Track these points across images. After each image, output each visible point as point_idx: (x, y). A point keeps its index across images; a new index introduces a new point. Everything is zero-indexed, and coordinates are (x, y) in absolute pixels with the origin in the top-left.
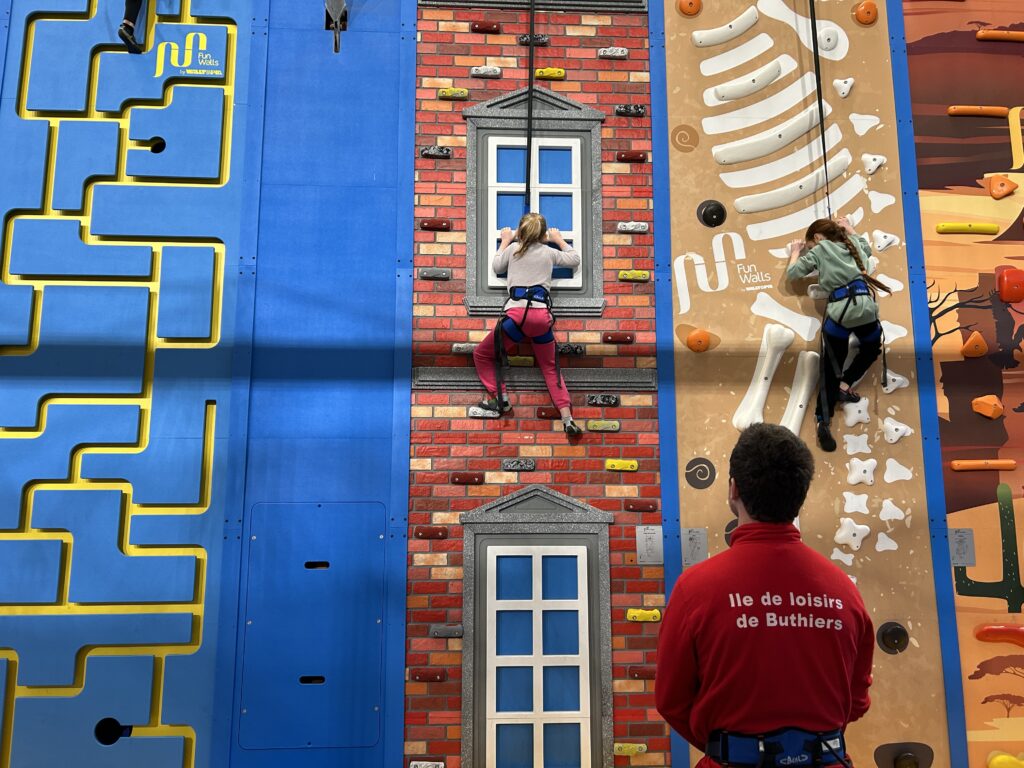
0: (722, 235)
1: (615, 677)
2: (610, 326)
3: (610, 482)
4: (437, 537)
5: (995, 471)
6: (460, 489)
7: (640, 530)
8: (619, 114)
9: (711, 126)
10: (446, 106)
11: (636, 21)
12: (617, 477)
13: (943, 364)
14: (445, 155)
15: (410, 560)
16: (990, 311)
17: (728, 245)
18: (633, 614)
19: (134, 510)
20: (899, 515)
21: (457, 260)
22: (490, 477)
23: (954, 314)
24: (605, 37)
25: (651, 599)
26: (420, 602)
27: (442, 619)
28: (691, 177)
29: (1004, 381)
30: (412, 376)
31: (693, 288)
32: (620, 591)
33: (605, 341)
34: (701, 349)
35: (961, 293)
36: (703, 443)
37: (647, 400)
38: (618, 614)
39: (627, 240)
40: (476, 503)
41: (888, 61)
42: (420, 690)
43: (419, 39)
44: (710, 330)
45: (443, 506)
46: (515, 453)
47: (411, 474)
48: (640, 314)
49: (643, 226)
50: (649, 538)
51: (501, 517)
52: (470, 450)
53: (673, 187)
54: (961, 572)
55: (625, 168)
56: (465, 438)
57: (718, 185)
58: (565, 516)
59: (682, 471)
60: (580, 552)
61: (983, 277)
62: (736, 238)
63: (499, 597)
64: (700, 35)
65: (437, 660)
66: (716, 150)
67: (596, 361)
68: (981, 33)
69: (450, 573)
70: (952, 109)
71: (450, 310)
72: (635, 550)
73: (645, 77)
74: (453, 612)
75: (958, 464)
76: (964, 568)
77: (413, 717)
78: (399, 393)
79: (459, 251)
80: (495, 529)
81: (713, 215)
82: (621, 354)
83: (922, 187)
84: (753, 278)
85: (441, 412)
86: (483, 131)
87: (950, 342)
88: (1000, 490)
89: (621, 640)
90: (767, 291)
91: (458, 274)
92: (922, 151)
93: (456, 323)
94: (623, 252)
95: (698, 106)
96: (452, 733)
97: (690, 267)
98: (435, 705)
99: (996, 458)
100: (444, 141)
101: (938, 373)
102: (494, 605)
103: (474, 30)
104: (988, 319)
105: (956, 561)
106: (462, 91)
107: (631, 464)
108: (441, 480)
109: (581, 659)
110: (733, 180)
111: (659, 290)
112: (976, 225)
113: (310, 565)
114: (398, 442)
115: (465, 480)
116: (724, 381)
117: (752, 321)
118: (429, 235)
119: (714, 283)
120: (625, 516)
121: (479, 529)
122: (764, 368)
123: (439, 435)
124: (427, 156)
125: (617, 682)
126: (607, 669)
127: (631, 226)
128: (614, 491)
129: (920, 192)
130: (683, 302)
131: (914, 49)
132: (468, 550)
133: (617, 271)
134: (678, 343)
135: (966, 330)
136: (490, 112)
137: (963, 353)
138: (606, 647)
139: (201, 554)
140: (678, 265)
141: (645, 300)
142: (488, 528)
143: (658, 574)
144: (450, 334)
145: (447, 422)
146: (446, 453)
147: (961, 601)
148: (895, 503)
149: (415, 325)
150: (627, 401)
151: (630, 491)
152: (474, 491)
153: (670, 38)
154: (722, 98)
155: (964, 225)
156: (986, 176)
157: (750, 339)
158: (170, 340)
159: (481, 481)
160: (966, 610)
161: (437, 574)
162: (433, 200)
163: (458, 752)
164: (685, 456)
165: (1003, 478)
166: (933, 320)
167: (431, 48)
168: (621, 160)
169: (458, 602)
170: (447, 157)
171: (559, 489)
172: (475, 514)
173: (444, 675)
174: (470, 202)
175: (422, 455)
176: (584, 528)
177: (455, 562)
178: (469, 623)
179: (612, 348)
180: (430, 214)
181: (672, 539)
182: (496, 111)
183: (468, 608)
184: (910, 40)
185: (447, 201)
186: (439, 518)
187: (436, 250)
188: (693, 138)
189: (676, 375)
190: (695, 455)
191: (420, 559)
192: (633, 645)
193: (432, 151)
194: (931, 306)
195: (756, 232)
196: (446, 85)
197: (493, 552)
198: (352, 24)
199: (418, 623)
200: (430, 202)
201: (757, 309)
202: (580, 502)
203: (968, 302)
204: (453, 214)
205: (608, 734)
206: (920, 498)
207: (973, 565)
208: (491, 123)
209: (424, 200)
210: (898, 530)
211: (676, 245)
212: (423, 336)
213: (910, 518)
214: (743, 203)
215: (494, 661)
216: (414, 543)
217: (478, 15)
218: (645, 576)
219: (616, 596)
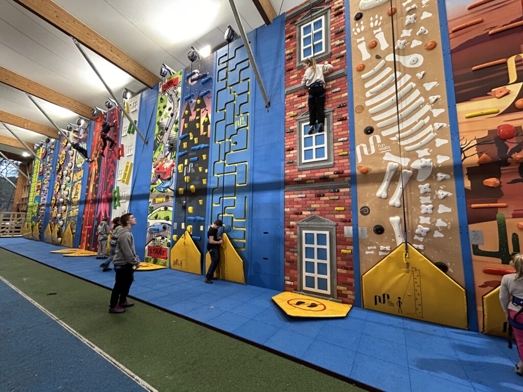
0: (372, 137)
1: (337, 268)
2: (336, 169)
3: (337, 214)
4: (291, 228)
6: (296, 216)
7: (345, 227)
8: (338, 107)
10: (292, 118)
11: (344, 78)
12: (339, 212)
14: (292, 131)
15: (285, 233)
16: (494, 144)
17: (375, 139)
18: (343, 251)
19: (235, 220)
20: (445, 225)
21: (295, 157)
22: (304, 213)
23: (475, 148)
24: (334, 86)
25: (348, 247)
26: (287, 243)
27: (293, 248)
28: (362, 121)
29: (502, 172)
30: (285, 188)
31: (363, 154)
32: (340, 244)
33: (335, 174)
34: (365, 173)
35: (478, 140)
36: (366, 202)
37: (348, 190)
38: (338, 251)
39: (341, 144)
41: (442, 59)
42: (287, 264)
44: (368, 167)
46: (310, 207)
47: (285, 212)
48: (345, 164)
49: (346, 139)
50: (348, 230)
51: (306, 223)
52: (298, 206)
53: (355, 125)
54: (475, 247)
55: (340, 123)
56: (298, 203)
57: (371, 121)
58: (323, 223)
59: (359, 210)
60: (327, 233)
63: (306, 243)
64: (363, 76)
65: (292, 257)
66: (370, 110)
67: (332, 180)
69: (294, 237)
70: (474, 68)
71: (293, 170)
72: (344, 233)
73: (346, 94)
74: (295, 246)
76: (477, 246)
77: (286, 271)
78: (282, 192)
79: (295, 155)
80: (305, 226)
81: (369, 131)
82: (340, 177)
83: (458, 102)
84: (384, 148)
85: (292, 196)
88: (498, 216)
89: (339, 258)
90: (389, 152)
91: (295, 161)
93: (295, 173)
94: (340, 148)
96: (295, 276)
97: (361, 148)
98: (291, 269)
99: (496, 203)
100: (291, 128)
101: (465, 172)
102: (305, 245)
103: (298, 97)
105: (473, 242)
106: (296, 114)
107: (343, 208)
108: (291, 214)
109: (328, 262)
110: (375, 118)
113: (265, 233)
114: (282, 205)
115: (297, 214)
116: (373, 182)
117: (383, 162)
118: (289, 152)
119: (370, 152)
120: (340, 224)
121: (301, 226)
122: (387, 177)
125: (338, 270)
126: (335, 265)
127: (341, 139)
128: (337, 216)
129: (457, 104)
130: (359, 159)
131: (452, 52)
132: (298, 231)
133: (338, 153)
134: (357, 171)
136: (302, 117)
138: (335, 259)
139: (245, 229)
140: (358, 148)
141: (347, 160)
142: (303, 226)
143: (351, 240)
148: (442, 220)
150: (341, 190)
151: (342, 216)
152: (300, 216)
153: (354, 80)
155: (479, 113)
156: (493, 90)
157: (383, 168)
159: (301, 214)
161: (291, 237)
162: (289, 143)
163: (296, 281)
164: (360, 206)
165: (500, 211)
166: (463, 152)
167: (289, 105)
168: (339, 121)
169: (296, 244)
170: (292, 132)
171: (322, 216)
172: (300, 222)
173: (293, 262)
174: (298, 142)
176: (328, 227)
177: (295, 234)
178: (299, 249)
179: (337, 175)
180: (288, 147)
182: (304, 116)
183: (299, 246)
185: (292, 143)
186: (292, 223)
187: (290, 156)
188: (362, 108)
189: (357, 181)
190: (363, 205)
191: (287, 233)
192: (343, 260)
193: (288, 131)
194: (462, 147)
195: (384, 133)
196: (292, 113)
197: (304, 232)
198: (271, 104)
199: (287, 248)
200: (288, 144)
201: (385, 158)
202: (327, 219)
204: (294, 146)
205: (335, 283)
208: (303, 120)
211: (357, 142)
212: (287, 178)
213: (450, 226)
214: (379, 125)
215: (305, 260)
216: (286, 229)
217: (299, 93)
218: (347, 240)
219: (338, 246)
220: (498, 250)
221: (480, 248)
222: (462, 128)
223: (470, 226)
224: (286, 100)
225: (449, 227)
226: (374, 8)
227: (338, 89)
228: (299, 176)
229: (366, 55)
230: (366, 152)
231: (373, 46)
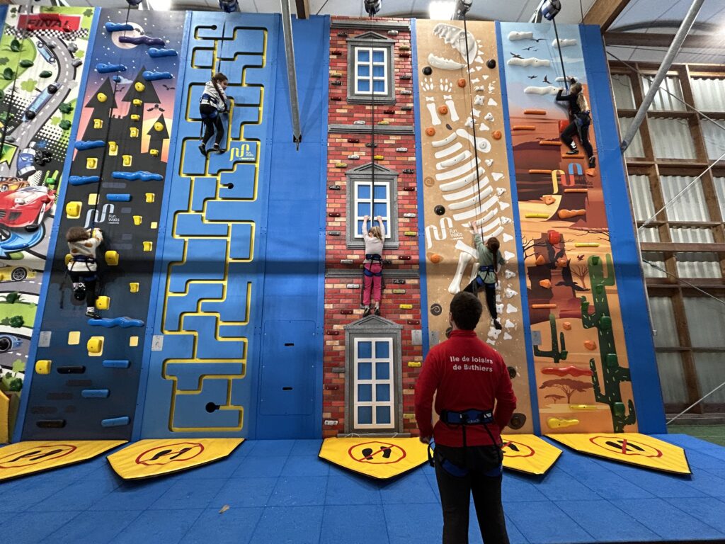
0: (443, 219)
1: (404, 388)
2: (402, 253)
3: (402, 313)
4: (335, 334)
5: (549, 309)
6: (343, 316)
7: (413, 331)
8: (404, 173)
9: (439, 177)
10: (339, 170)
11: (411, 138)
12: (404, 311)
13: (529, 268)
14: (338, 189)
15: (325, 343)
16: (546, 247)
17: (446, 222)
18: (410, 364)
19: (221, 323)
20: (512, 325)
21: (343, 228)
22: (355, 311)
23: (532, 249)
24: (399, 144)
25: (417, 358)
26: (328, 359)
27: (336, 366)
28: (432, 197)
29: (552, 274)
30: (325, 272)
31: (433, 238)
32: (406, 355)
33: (400, 259)
34: (436, 262)
35: (535, 240)
36: (437, 297)
37: (416, 282)
38: (405, 364)
39: (408, 220)
40: (350, 322)
41: (506, 153)
42: (329, 393)
43: (328, 145)
44: (440, 254)
45: (337, 322)
47: (325, 310)
48: (413, 248)
49: (414, 215)
50: (417, 335)
51: (360, 327)
52: (348, 301)
53: (425, 200)
54: (536, 347)
55: (406, 193)
56: (346, 296)
57: (442, 200)
58: (384, 327)
59: (429, 309)
60: (390, 340)
61: (543, 234)
62: (449, 220)
63: (359, 358)
64: (435, 143)
65: (335, 381)
66: (441, 186)
67: (396, 267)
68: (541, 142)
69: (340, 348)
70: (530, 171)
71: (340, 247)
72: (411, 339)
73: (414, 159)
74: (341, 363)
75: (534, 306)
77: (326, 402)
78: (321, 279)
79: (343, 224)
80: (358, 331)
81: (440, 211)
82: (405, 264)
83: (519, 200)
84: (456, 234)
85: (336, 286)
86: (352, 180)
87: (531, 259)
88: (550, 315)
89: (406, 374)
90: (461, 240)
91: (343, 233)
92: (519, 187)
93: (342, 252)
94: (406, 225)
95: (434, 170)
96: (341, 410)
97: (432, 230)
98: (335, 399)
99: (549, 304)
100: (337, 183)
101: (527, 271)
102: (357, 361)
103: (349, 142)
104: (545, 251)
105: (534, 343)
106: (345, 165)
107: (410, 306)
108: (335, 313)
109: (391, 381)
110: (448, 197)
111: (420, 240)
112: (540, 215)
113: (287, 345)
114: (320, 297)
115: (346, 313)
116: (445, 274)
117: (455, 251)
118: (332, 218)
119: (441, 237)
120: (407, 327)
121: (351, 331)
122: (460, 269)
123: (336, 295)
124: (331, 189)
125: (404, 390)
126: (401, 385)
127: (409, 215)
128: (403, 317)
129: (519, 202)
130: (429, 244)
131: (515, 149)
132: (347, 339)
133: (404, 232)
134: (428, 260)
135: (537, 254)
136: (355, 172)
137: (536, 263)
138: (400, 377)
139: (246, 340)
140: (427, 230)
141: (415, 243)
142: (354, 331)
143: (420, 349)
144: (340, 256)
145: (339, 290)
146: (338, 302)
147: (536, 358)
148: (511, 321)
149: (327, 252)
150: (408, 282)
151: (409, 317)
152: (349, 317)
153: (423, 144)
154: (443, 167)
155: (535, 215)
156: (544, 196)
157: (455, 258)
158: (234, 259)
159: (352, 313)
160: (537, 362)
161: (335, 349)
162: (334, 205)
163: (343, 417)
164: (430, 304)
165: (552, 311)
166: (524, 251)
167: (333, 149)
168: (405, 190)
169: (343, 359)
170: (339, 189)
172: (349, 326)
173: (338, 387)
174: (348, 206)
175: (329, 303)
176: (392, 331)
177: (342, 344)
178: (347, 367)
179: (402, 261)
180: (332, 210)
181: (426, 335)
182: (357, 172)
183: (347, 362)
184: (514, 145)
185: (339, 206)
186: (336, 327)
187: (334, 224)
188: (432, 182)
189: (427, 272)
190: (434, 302)
191: (328, 343)
192: (410, 376)
193: (333, 187)
194: (524, 245)
195: (457, 217)
196: (338, 162)
197: (357, 340)
198: (304, 139)
199: (328, 367)
200: (332, 207)
201: (457, 247)
202: (390, 321)
203: (537, 244)
204: (341, 211)
205: (401, 410)
206: (520, 319)
207: (540, 344)
208: (355, 176)
209: (330, 206)
210: (512, 331)
211: (426, 222)
212: (330, 257)
213: (517, 327)
214: (452, 206)
215: (357, 382)
216: (326, 337)
217: (352, 137)
218: (415, 349)
219: (404, 357)
220: (551, 350)
221: (540, 348)
222: (523, 227)
223: (531, 326)
224: (329, 140)
225: (516, 329)
226: (444, 70)
227: (404, 149)
228: (349, 256)
229: (436, 121)
230: (437, 236)
231: (444, 112)
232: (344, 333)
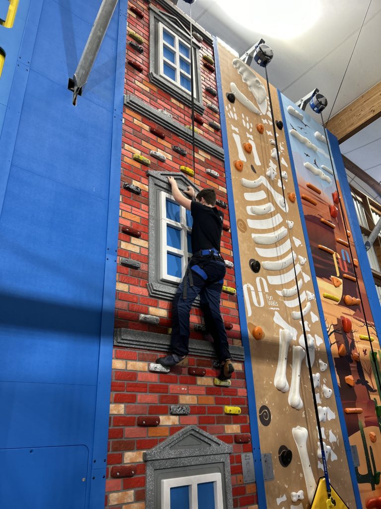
0: (259, 278)
4: (128, 475)
5: (357, 414)
6: (141, 432)
7: (243, 457)
9: (251, 223)
11: (221, 163)
12: (230, 418)
13: (335, 359)
15: (106, 500)
16: (342, 335)
17: (262, 283)
20: (335, 439)
21: (143, 257)
22: (163, 420)
23: (333, 335)
24: (207, 164)
28: (246, 246)
29: (351, 369)
30: (114, 335)
31: (252, 303)
32: (238, 505)
34: (258, 338)
35: (334, 326)
36: (264, 396)
37: (240, 367)
40: (153, 443)
43: (123, 122)
44: (261, 328)
45: (130, 447)
47: (110, 418)
48: (232, 313)
50: (248, 462)
51: (173, 453)
52: (149, 398)
53: (240, 248)
54: (357, 470)
57: (256, 253)
58: (208, 450)
59: (258, 414)
60: (216, 477)
61: (338, 320)
62: (264, 281)
64: (245, 181)
66: (253, 235)
68: (322, 220)
70: (320, 246)
71: (138, 290)
72: (242, 473)
73: (225, 190)
75: (347, 410)
79: (144, 252)
80: (168, 464)
81: (255, 267)
84: (272, 303)
85: (131, 365)
86: (158, 187)
87: (335, 348)
88: (360, 423)
92: (314, 260)
93: (141, 299)
95: (245, 213)
97: (249, 291)
99: (355, 407)
100: (136, 184)
101: (334, 363)
103: (151, 131)
104: (343, 340)
105: (355, 464)
106: (147, 160)
107: (238, 409)
110: (260, 252)
111: (239, 301)
112: (332, 296)
115: (146, 422)
116: (268, 358)
117: (275, 326)
118: (127, 237)
119: (259, 302)
120: (236, 448)
121: (157, 465)
123: (130, 384)
124: (128, 189)
128: (228, 429)
129: (317, 277)
130: (249, 311)
131: (306, 218)
132: (149, 485)
134: (249, 334)
135: (338, 343)
136: (162, 178)
137: (339, 354)
141: (234, 305)
143: (253, 489)
144: (138, 307)
145: (133, 375)
146: (133, 399)
147: (359, 487)
148: (333, 432)
149: (117, 296)
151: (236, 429)
152: (152, 432)
153: (233, 177)
154: (254, 212)
156: (331, 276)
157: (275, 336)
159: (158, 424)
160: (362, 492)
162: (130, 216)
164: (258, 406)
165: (359, 418)
166: (329, 336)
167: (130, 130)
170: (138, 194)
174: (151, 224)
175: (118, 400)
176: (218, 458)
177: (140, 497)
180: (128, 224)
181: (258, 462)
184: (305, 214)
186: (129, 457)
187: (130, 248)
188: (245, 227)
189: (251, 352)
190: (262, 403)
191: (114, 498)
193: (132, 187)
194: (328, 330)
195: (275, 280)
196: (137, 153)
197: (167, 484)
201: (275, 320)
202: (214, 438)
203: (336, 330)
206: (339, 429)
207: (359, 465)
208: (161, 184)
210: (336, 448)
211: (243, 278)
213: (338, 440)
214: (265, 264)
216: (111, 482)
218: (247, 492)
220: (368, 471)
221: (360, 471)
222: (324, 307)
223: (349, 438)
224: (125, 116)
225: (338, 443)
227: (216, 174)
228: (152, 310)
229: (242, 157)
230: (255, 300)
232: (143, 471)
